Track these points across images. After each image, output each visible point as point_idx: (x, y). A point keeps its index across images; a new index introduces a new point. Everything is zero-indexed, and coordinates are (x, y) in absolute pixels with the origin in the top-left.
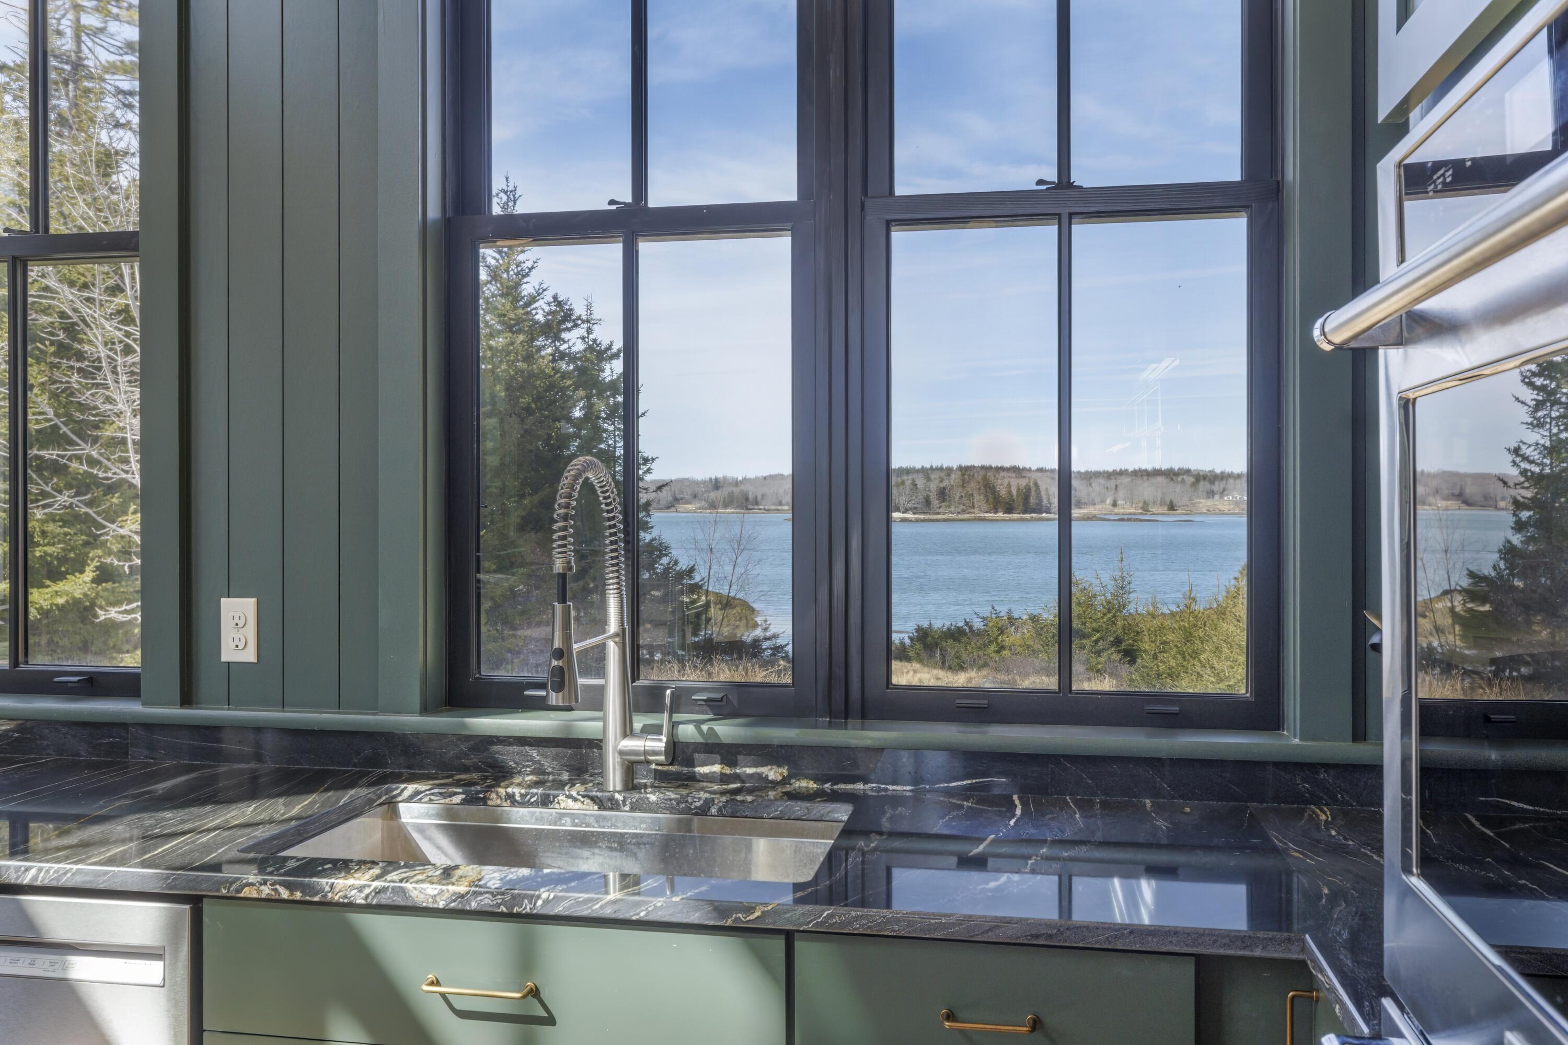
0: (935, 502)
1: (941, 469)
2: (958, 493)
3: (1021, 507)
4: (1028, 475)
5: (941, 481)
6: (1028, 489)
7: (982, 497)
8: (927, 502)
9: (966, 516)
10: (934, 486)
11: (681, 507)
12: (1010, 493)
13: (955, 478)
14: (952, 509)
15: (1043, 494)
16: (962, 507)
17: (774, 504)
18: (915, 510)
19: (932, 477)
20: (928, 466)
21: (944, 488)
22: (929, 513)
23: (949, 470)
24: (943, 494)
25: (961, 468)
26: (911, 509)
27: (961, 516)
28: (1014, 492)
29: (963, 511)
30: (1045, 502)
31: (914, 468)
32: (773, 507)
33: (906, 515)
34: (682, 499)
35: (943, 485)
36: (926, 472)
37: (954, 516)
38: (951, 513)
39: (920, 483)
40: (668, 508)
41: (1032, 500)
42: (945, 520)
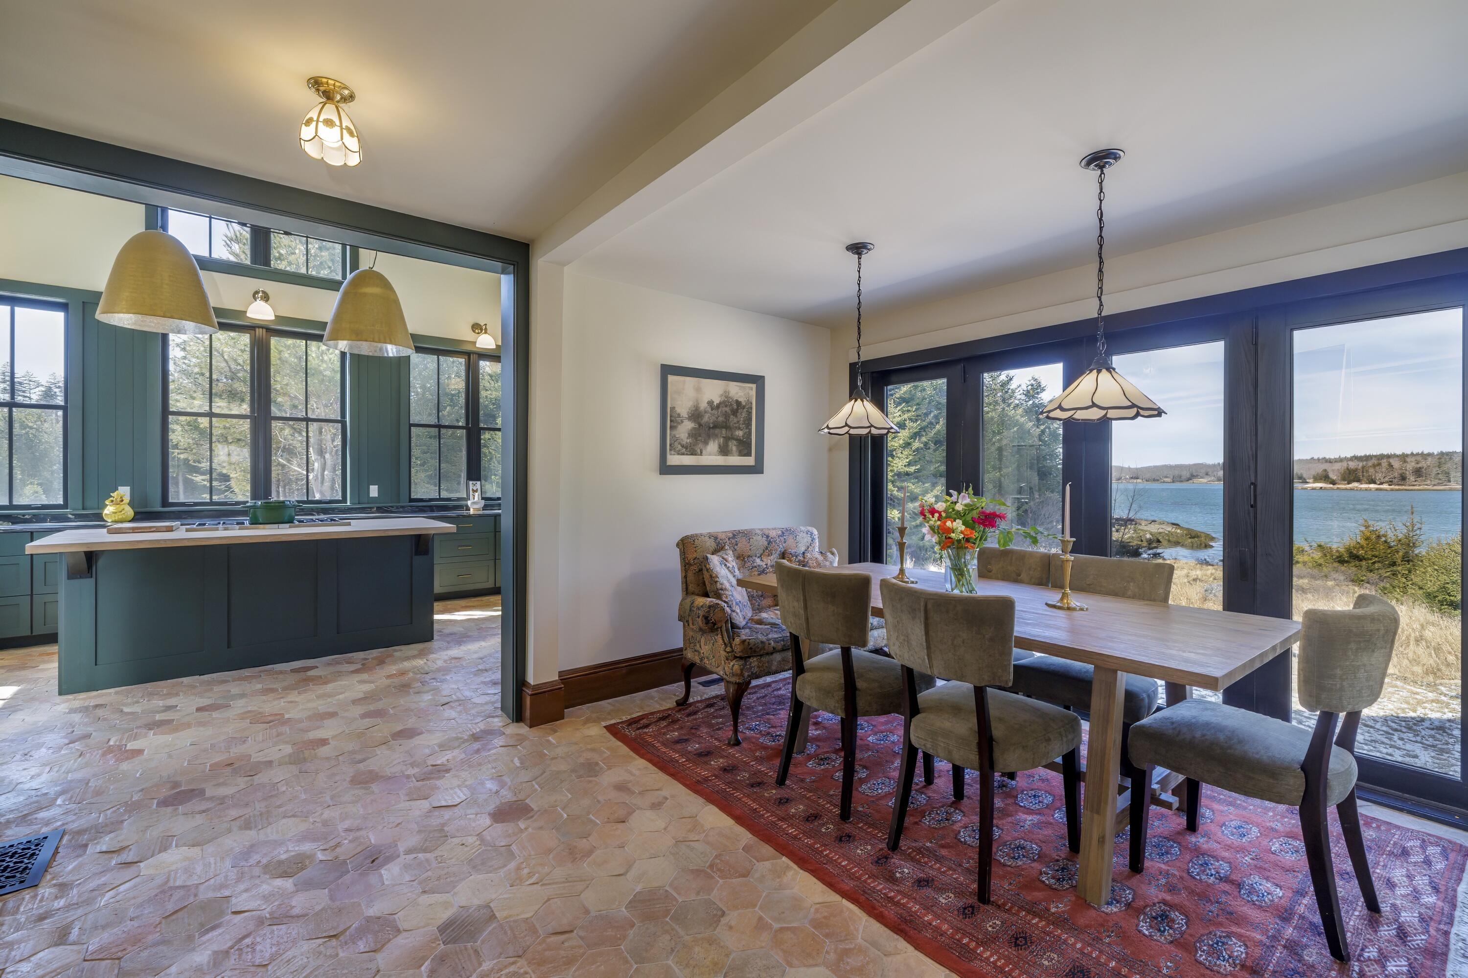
0: (1411, 477)
8: (1403, 478)
10: (1410, 466)
11: (1195, 480)
14: (1429, 482)
16: (1437, 481)
18: (1390, 483)
21: (1420, 468)
22: (1405, 485)
24: (1418, 472)
26: (1387, 482)
27: (1435, 488)
29: (1439, 484)
31: (1395, 454)
33: (1381, 486)
34: (1197, 476)
36: (1403, 458)
38: (1427, 485)
39: (1396, 464)
40: (1188, 481)
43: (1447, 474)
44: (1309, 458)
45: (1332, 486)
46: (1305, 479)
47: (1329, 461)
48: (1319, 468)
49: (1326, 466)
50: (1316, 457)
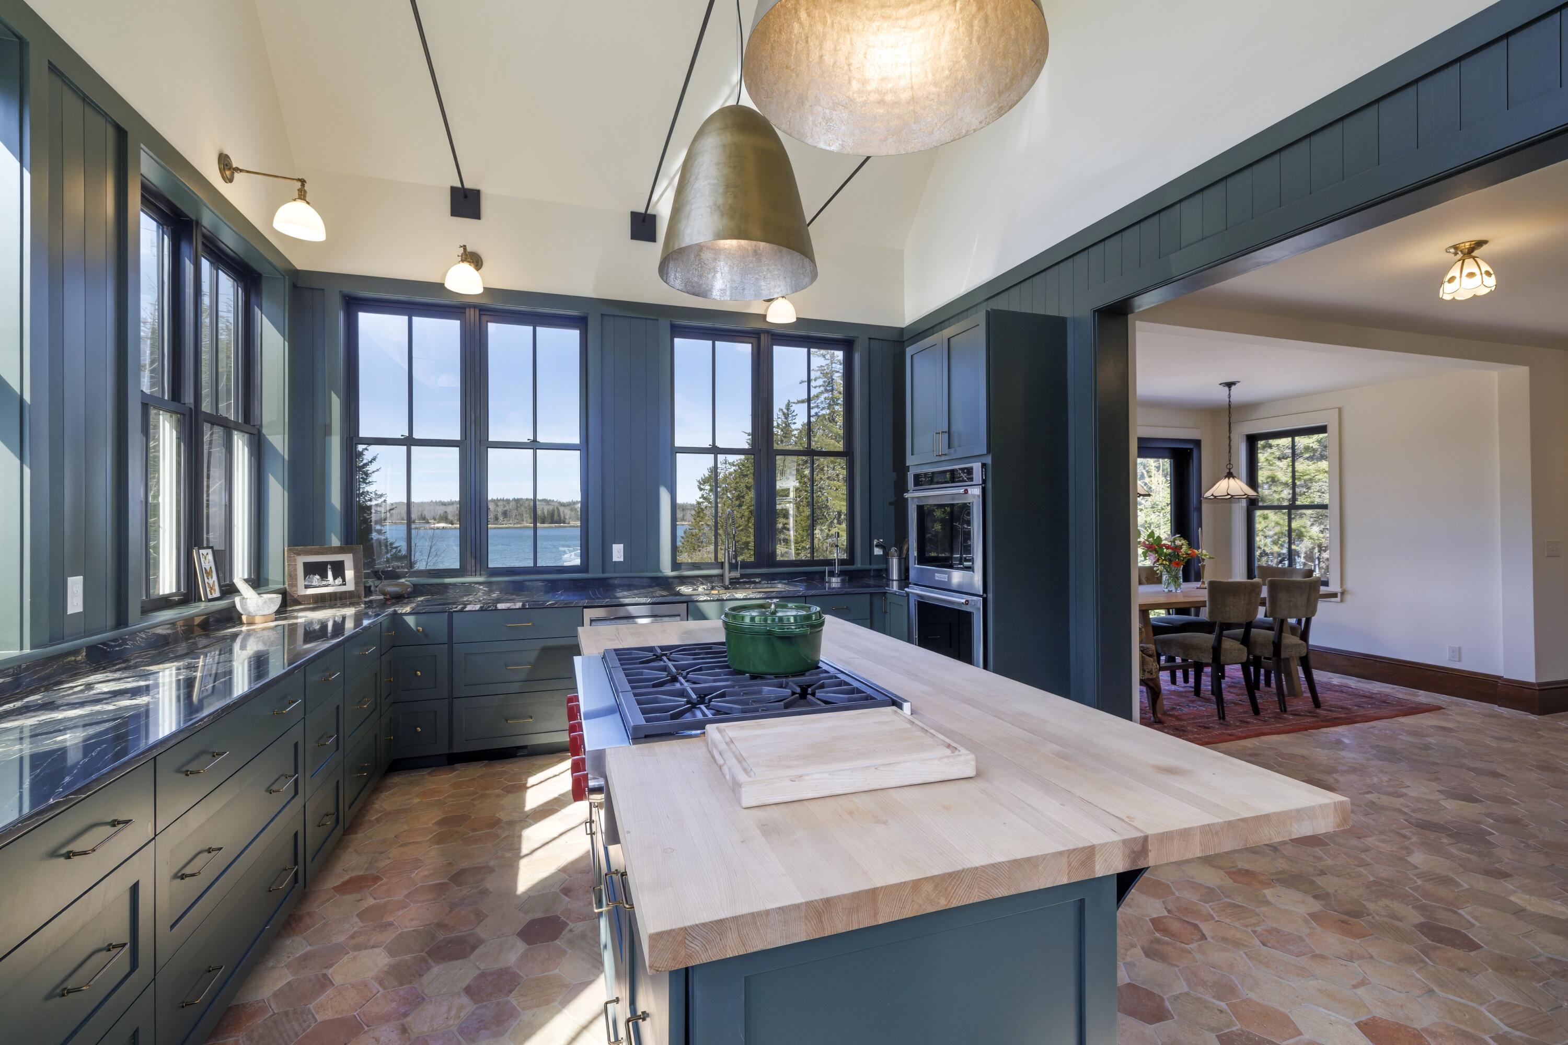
0: (501, 518)
1: (503, 500)
2: (514, 513)
3: (550, 521)
4: (553, 504)
5: (505, 506)
6: (553, 511)
7: (528, 515)
9: (519, 525)
10: (500, 509)
12: (544, 513)
13: (513, 504)
14: (511, 522)
15: (561, 514)
17: (398, 520)
19: (499, 504)
20: (496, 499)
21: (506, 511)
23: (508, 501)
24: (505, 514)
25: (514, 500)
27: (516, 526)
28: (546, 513)
29: (517, 523)
30: (562, 518)
32: (398, 522)
35: (505, 509)
37: (512, 525)
38: (510, 524)
41: (556, 517)
42: (507, 528)
43: (521, 515)
44: (429, 501)
45: (450, 525)
46: (428, 520)
47: (444, 504)
48: (440, 510)
49: (443, 508)
50: (434, 501)
